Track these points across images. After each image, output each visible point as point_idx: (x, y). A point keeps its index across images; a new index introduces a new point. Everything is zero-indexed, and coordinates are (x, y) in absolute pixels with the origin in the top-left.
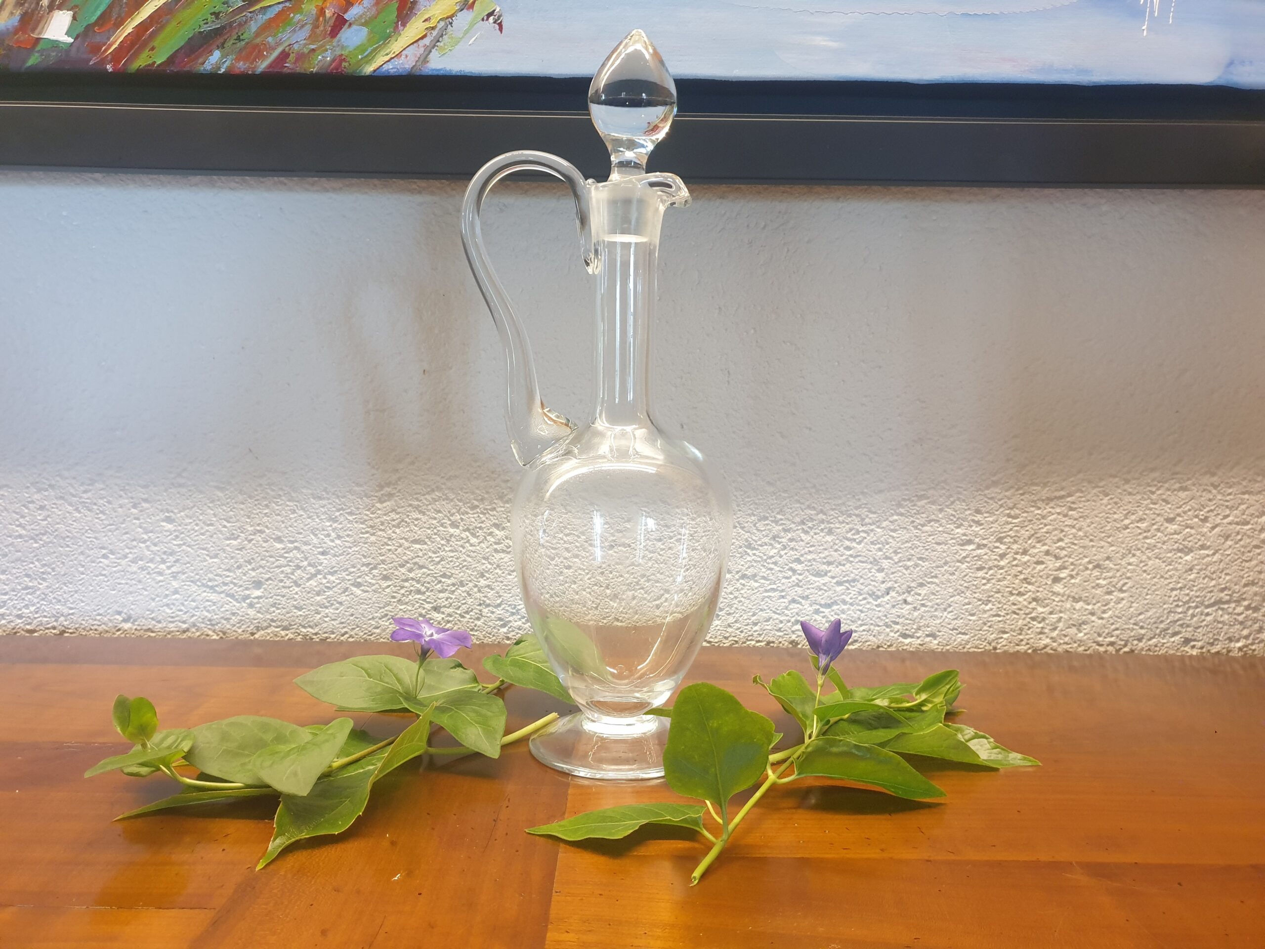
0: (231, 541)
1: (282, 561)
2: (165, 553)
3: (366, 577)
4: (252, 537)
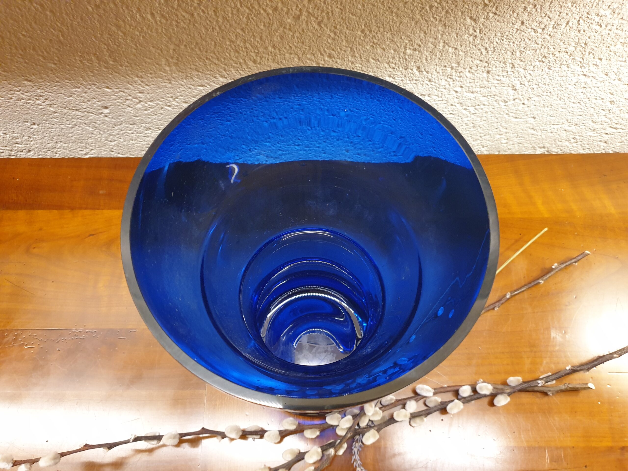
0: (77, 89)
1: (115, 97)
2: (36, 96)
3: (173, 103)
4: (90, 87)
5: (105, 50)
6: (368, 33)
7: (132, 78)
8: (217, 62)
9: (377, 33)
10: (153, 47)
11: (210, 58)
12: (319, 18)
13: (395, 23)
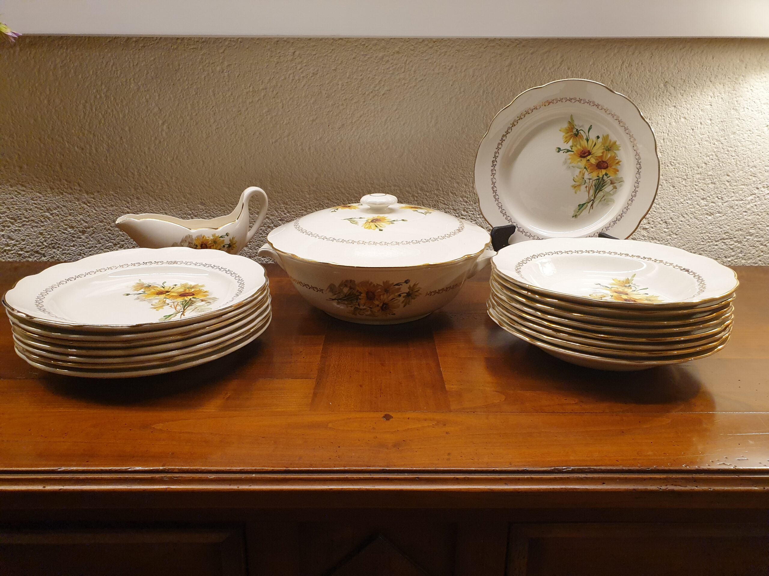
5: (269, 176)
6: (447, 168)
7: (280, 204)
8: (343, 191)
9: (453, 169)
10: (303, 175)
11: (340, 187)
12: (415, 155)
13: (464, 160)
